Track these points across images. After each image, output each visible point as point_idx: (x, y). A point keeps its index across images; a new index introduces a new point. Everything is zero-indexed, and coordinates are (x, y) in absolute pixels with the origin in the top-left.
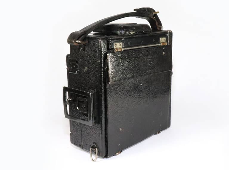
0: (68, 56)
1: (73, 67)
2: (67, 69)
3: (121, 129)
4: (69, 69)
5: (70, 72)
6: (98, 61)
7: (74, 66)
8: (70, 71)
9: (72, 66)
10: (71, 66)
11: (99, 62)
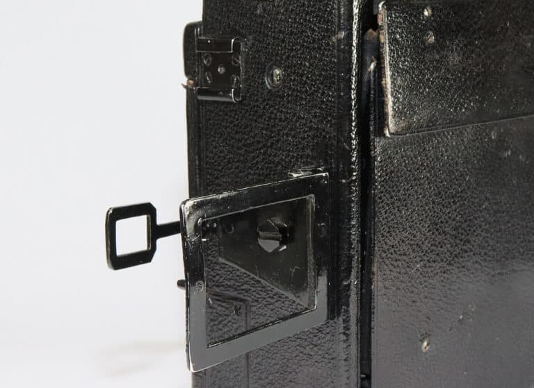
0: (190, 30)
1: (215, 75)
2: (186, 87)
3: (425, 344)
4: (196, 84)
5: (200, 98)
6: (334, 33)
7: (221, 70)
8: (201, 92)
9: (212, 69)
10: (206, 69)
11: (339, 41)
